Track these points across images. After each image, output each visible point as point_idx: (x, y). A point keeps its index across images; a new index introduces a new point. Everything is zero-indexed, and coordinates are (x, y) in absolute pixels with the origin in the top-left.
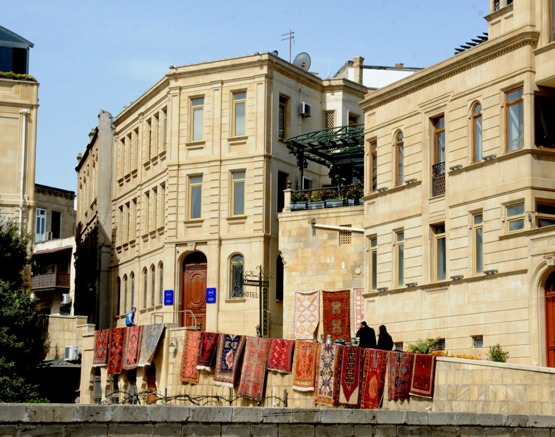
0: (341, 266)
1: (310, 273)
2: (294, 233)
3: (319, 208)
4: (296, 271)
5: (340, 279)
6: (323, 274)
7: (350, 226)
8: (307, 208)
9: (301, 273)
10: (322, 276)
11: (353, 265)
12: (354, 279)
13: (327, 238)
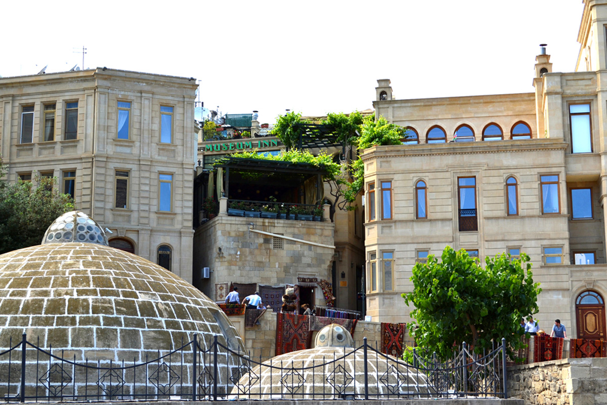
0: (275, 266)
1: (248, 268)
2: (233, 234)
3: (255, 216)
4: (236, 265)
5: (275, 275)
6: (259, 271)
7: (283, 234)
8: (245, 216)
9: (240, 268)
10: (258, 272)
11: (285, 265)
12: (286, 277)
13: (263, 242)
